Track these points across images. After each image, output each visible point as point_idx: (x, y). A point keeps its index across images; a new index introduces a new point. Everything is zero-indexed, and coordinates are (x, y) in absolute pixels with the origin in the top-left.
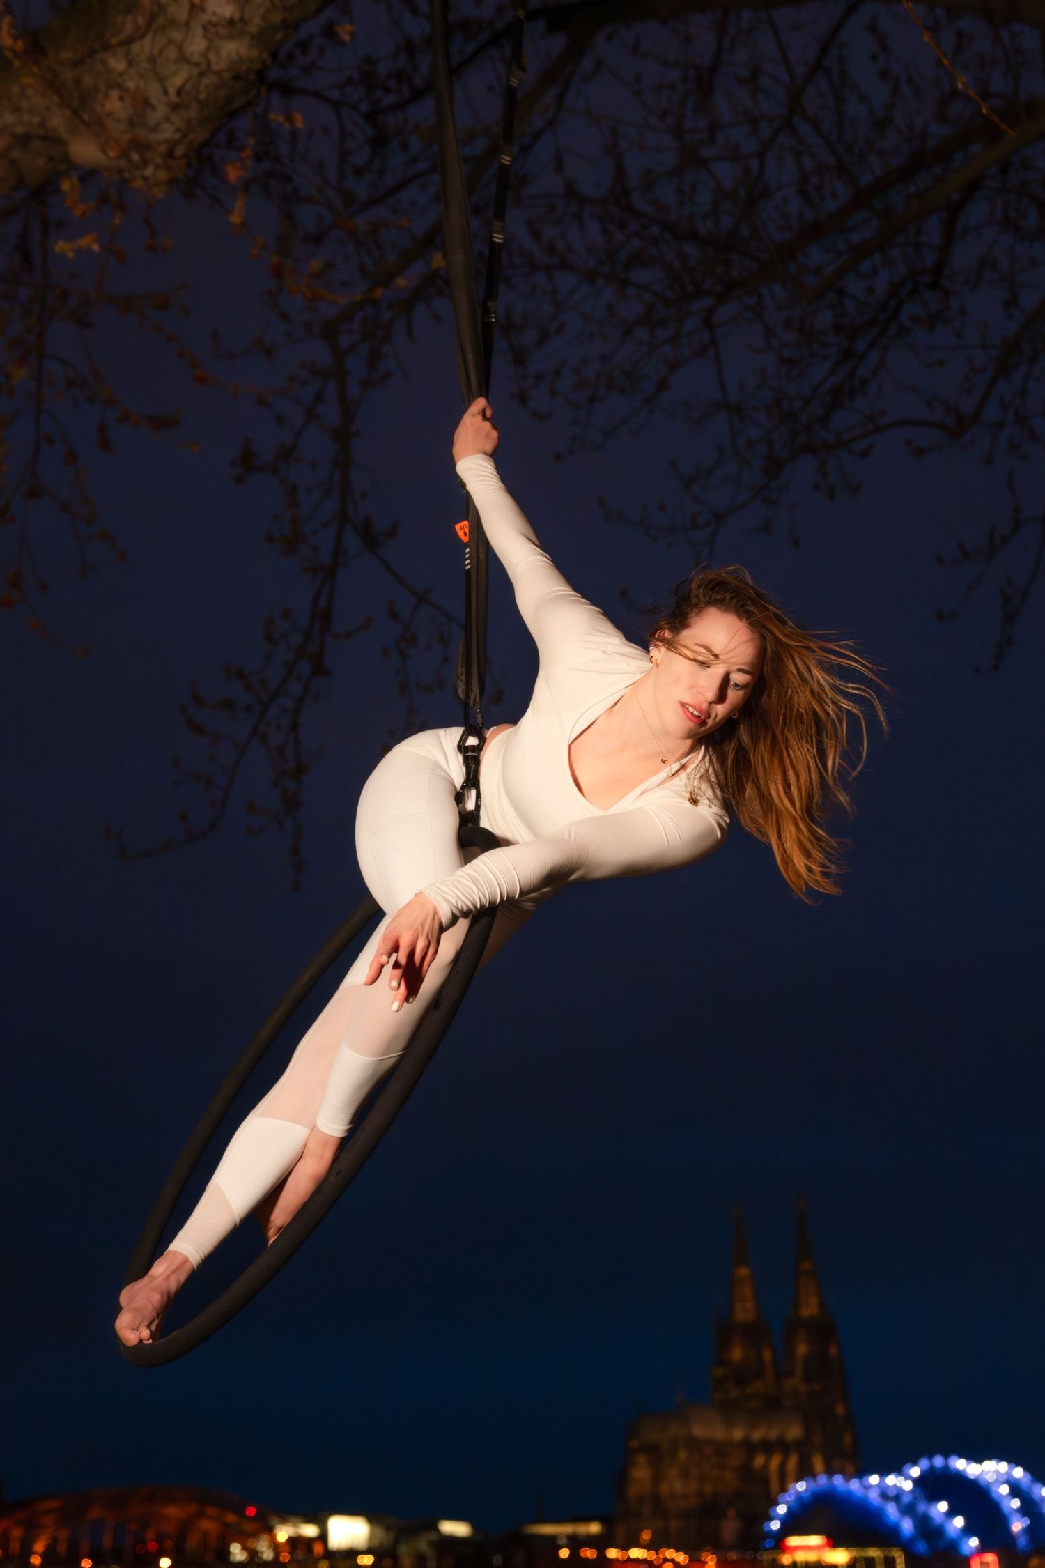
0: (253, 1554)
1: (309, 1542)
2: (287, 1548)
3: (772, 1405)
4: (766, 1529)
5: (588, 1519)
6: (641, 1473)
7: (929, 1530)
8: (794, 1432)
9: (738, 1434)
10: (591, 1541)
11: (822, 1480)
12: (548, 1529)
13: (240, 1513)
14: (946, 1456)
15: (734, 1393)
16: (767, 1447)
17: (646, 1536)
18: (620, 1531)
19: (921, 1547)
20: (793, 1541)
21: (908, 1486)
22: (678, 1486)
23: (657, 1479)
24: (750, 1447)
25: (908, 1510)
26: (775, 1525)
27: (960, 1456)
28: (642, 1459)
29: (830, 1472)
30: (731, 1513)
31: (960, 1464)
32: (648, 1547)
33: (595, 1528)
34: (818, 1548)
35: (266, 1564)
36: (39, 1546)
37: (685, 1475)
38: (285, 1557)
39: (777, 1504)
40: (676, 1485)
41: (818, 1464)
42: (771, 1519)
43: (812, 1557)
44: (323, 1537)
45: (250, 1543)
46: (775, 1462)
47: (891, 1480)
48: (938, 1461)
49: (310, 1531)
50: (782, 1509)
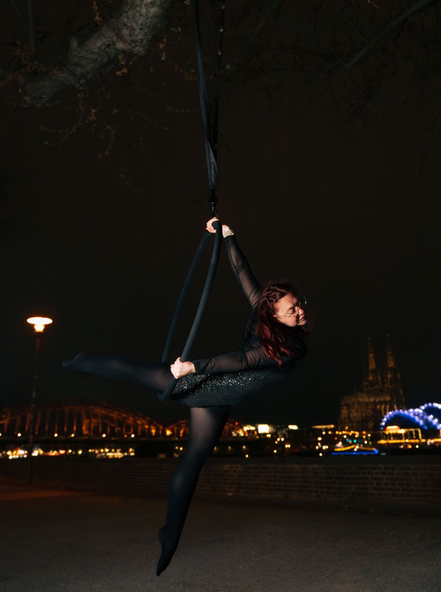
0: (238, 435)
1: (253, 431)
2: (247, 433)
3: (381, 392)
4: (381, 425)
5: (330, 424)
6: (344, 412)
7: (428, 423)
8: (388, 399)
9: (372, 400)
10: (331, 430)
11: (397, 411)
12: (319, 427)
13: (234, 423)
14: (432, 403)
15: (371, 389)
16: (381, 403)
17: (347, 428)
18: (340, 427)
19: (426, 428)
20: (389, 428)
21: (421, 411)
22: (355, 415)
23: (349, 413)
24: (375, 403)
25: (422, 418)
26: (383, 424)
27: (436, 402)
28: (345, 408)
29: (399, 409)
30: (371, 421)
31: (436, 405)
32: (347, 431)
33: (332, 426)
34: (396, 429)
35: (241, 437)
36: (182, 432)
37: (357, 411)
38: (247, 435)
39: (384, 418)
40: (355, 414)
41: (395, 407)
42: (382, 422)
43: (394, 432)
44: (257, 430)
45: (237, 432)
46: (383, 407)
47: (417, 410)
48: (430, 404)
49: (253, 428)
50: (385, 419)
